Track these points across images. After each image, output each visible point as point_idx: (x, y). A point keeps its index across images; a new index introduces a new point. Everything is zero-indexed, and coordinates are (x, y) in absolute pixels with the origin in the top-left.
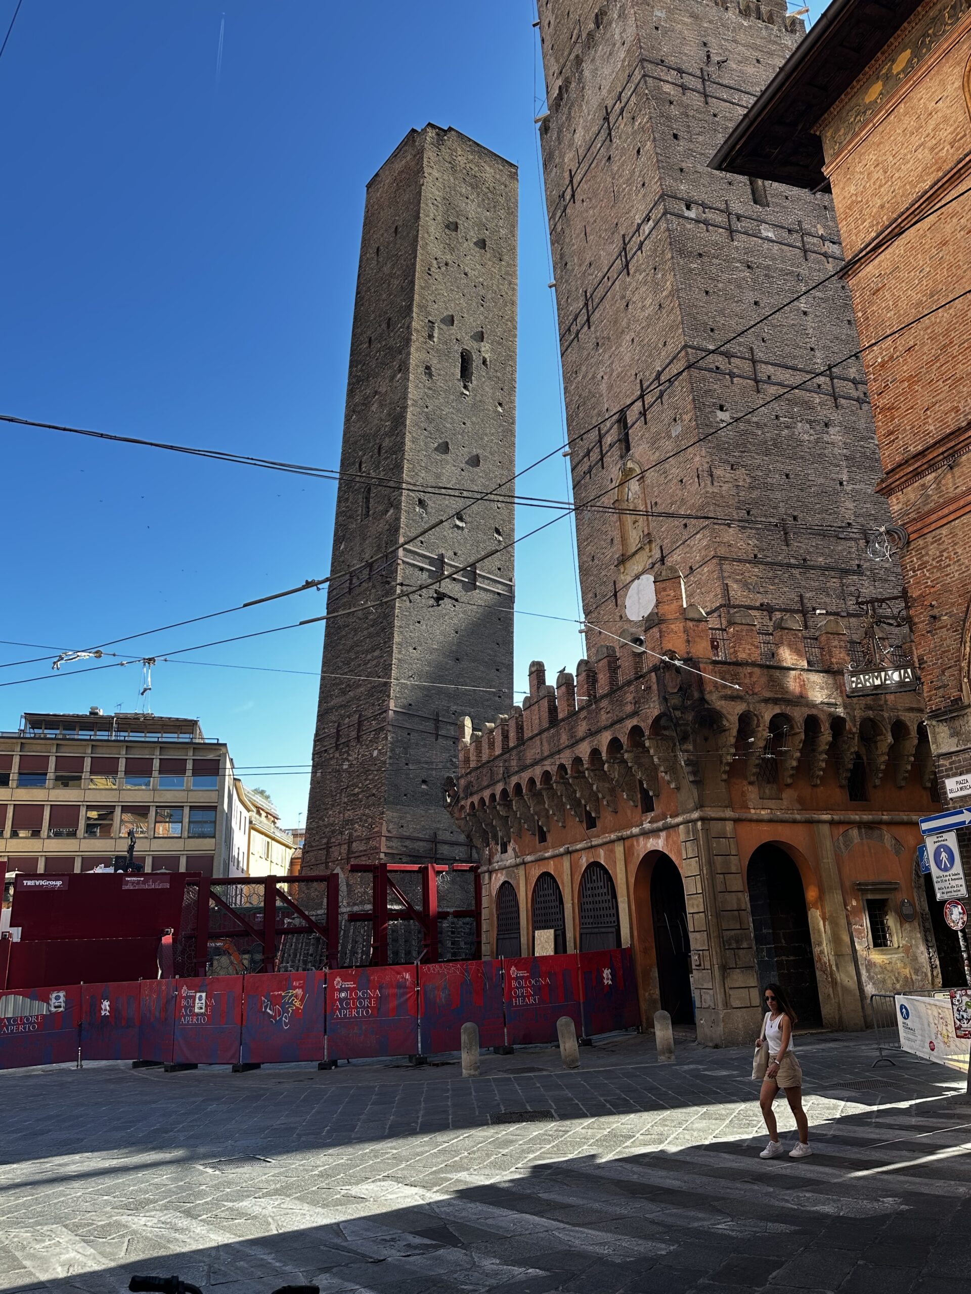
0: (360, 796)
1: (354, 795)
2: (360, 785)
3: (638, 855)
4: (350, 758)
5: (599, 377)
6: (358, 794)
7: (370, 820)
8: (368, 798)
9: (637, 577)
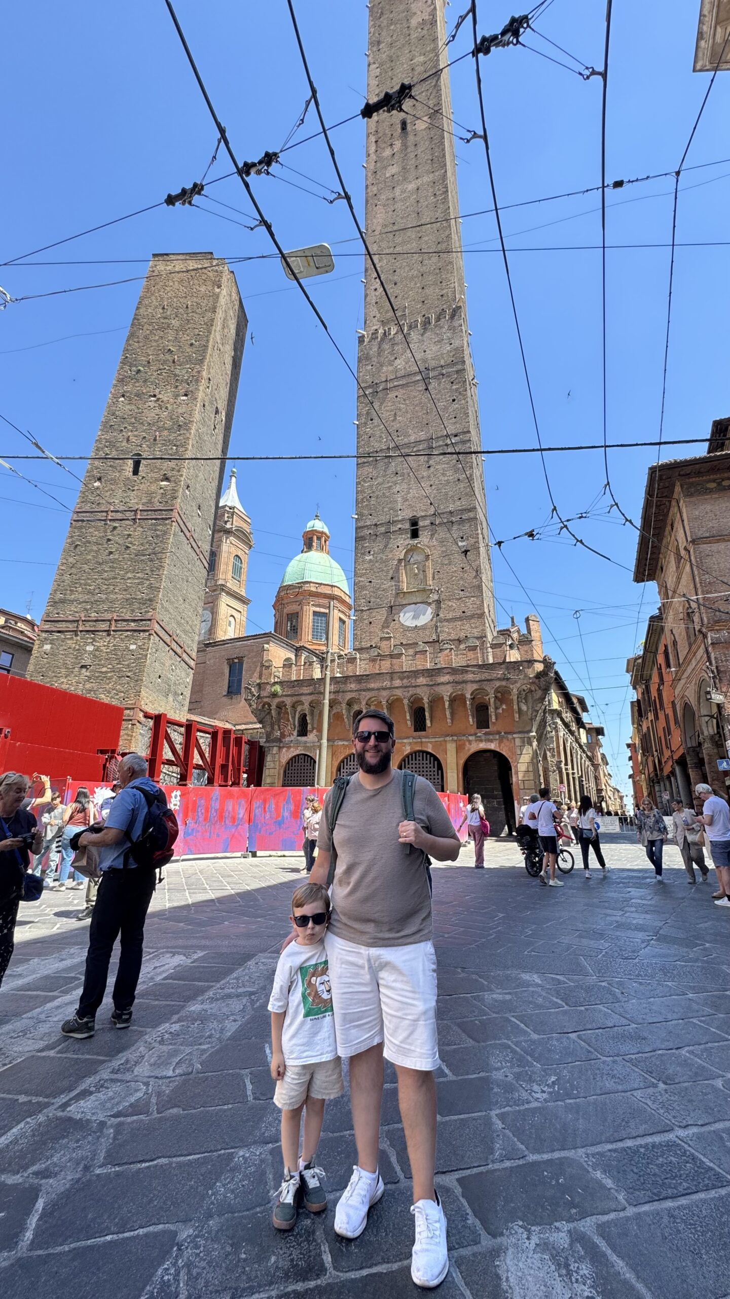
0: (109, 675)
1: (101, 672)
2: (110, 666)
3: (469, 750)
4: (94, 643)
5: (395, 490)
6: (106, 672)
7: (122, 694)
8: (119, 677)
9: (415, 604)
